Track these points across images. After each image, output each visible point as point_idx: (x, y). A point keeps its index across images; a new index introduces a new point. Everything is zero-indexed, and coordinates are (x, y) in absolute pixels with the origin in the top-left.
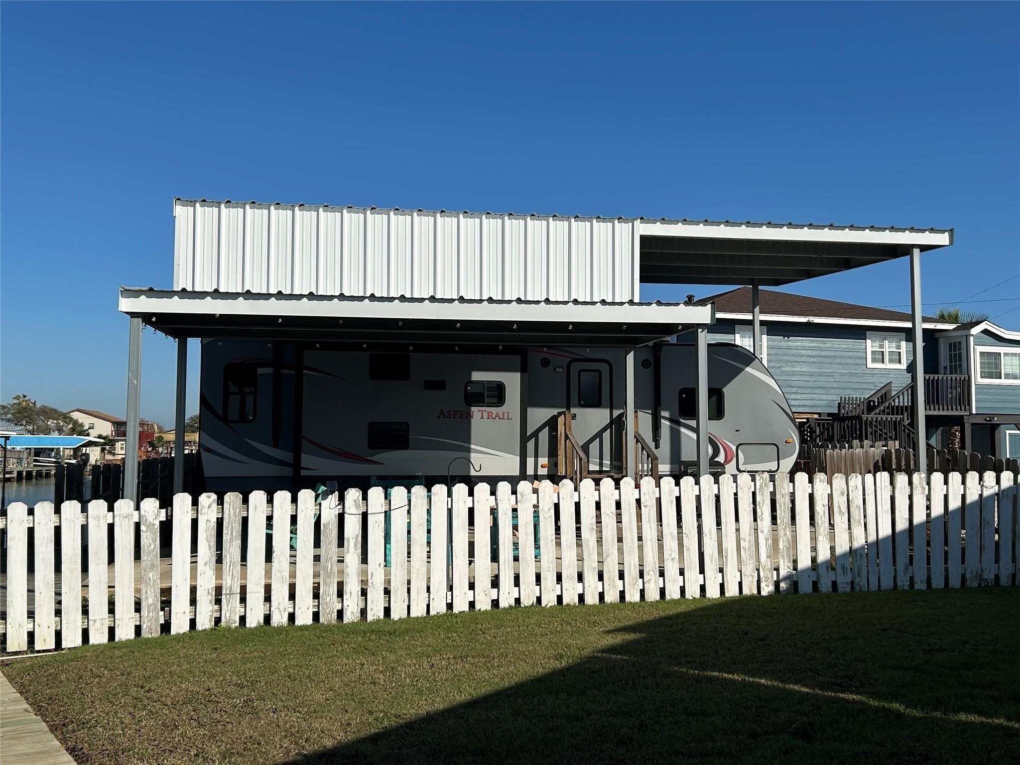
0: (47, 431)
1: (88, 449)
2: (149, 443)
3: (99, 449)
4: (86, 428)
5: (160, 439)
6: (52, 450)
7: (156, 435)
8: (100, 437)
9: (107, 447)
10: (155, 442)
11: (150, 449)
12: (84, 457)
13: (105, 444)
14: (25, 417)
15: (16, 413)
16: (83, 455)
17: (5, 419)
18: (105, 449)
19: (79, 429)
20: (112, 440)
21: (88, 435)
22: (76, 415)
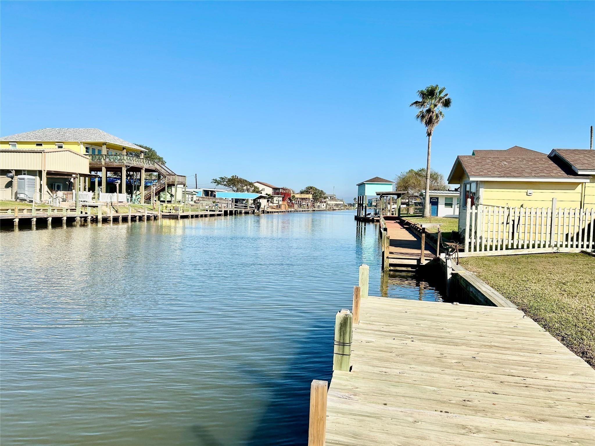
0: (242, 191)
1: (260, 200)
2: (289, 198)
3: (266, 200)
4: (260, 190)
5: (294, 197)
6: (244, 200)
7: (292, 195)
8: (267, 194)
9: (270, 200)
10: (291, 198)
11: (289, 202)
12: (258, 204)
13: (269, 198)
14: (232, 183)
15: (228, 181)
16: (258, 203)
17: (223, 184)
18: (269, 200)
19: (257, 190)
20: (272, 196)
21: (261, 193)
22: (257, 185)
